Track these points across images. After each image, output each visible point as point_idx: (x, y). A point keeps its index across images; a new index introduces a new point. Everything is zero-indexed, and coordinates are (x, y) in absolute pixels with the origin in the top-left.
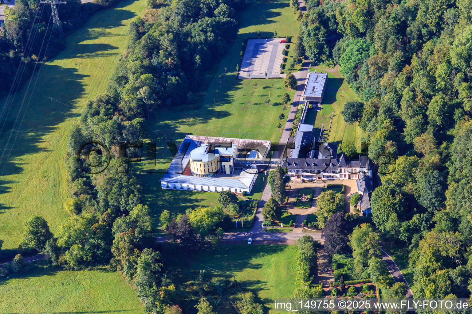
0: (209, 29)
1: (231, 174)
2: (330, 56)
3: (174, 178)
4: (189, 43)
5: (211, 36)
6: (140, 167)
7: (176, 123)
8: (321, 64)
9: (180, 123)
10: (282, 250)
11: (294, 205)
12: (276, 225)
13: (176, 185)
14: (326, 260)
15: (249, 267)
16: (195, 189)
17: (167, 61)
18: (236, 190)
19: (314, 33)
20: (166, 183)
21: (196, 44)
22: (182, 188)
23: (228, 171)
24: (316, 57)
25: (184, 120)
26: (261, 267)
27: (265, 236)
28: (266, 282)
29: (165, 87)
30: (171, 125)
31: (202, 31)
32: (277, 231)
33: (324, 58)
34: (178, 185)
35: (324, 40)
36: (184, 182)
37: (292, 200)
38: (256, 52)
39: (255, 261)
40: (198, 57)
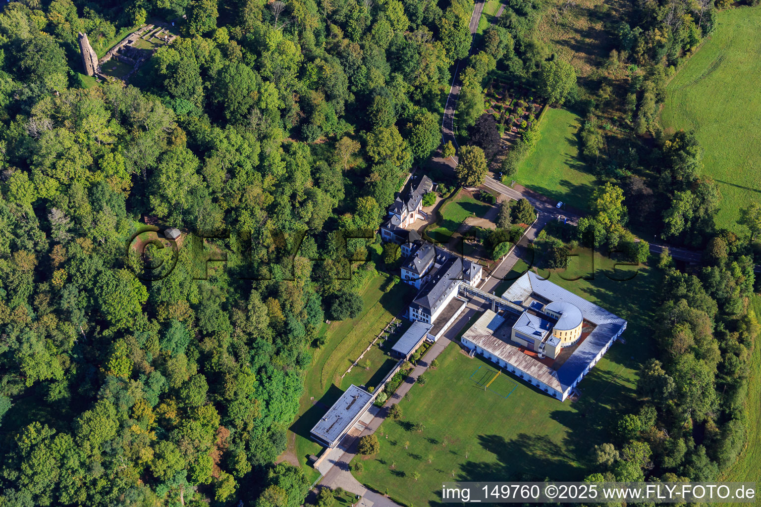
26: (562, 181)
28: (565, 163)
39: (564, 190)
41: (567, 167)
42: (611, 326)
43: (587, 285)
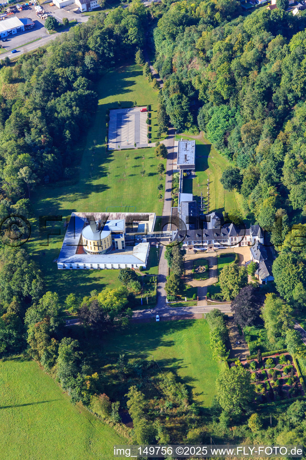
0: (73, 104)
1: (124, 250)
2: (195, 123)
3: (69, 258)
4: (56, 118)
5: (77, 110)
6: (32, 248)
7: (57, 200)
8: (186, 131)
9: (61, 199)
10: (191, 325)
11: (192, 277)
12: (180, 299)
13: (73, 264)
14: (236, 333)
15: (162, 345)
16: (92, 268)
17: (40, 139)
18: (133, 265)
19: (177, 102)
20: (62, 264)
21: (64, 119)
22: (78, 267)
23: (120, 247)
24: (181, 125)
25: (65, 196)
26: (174, 344)
27: (171, 312)
28: (182, 360)
29: (42, 165)
30: (54, 203)
31: (67, 105)
32: (182, 305)
33: (189, 125)
34: (75, 265)
35: (188, 108)
36: (80, 261)
37: (189, 272)
38: (120, 122)
39: (166, 338)
40: (68, 132)
42: (67, 256)
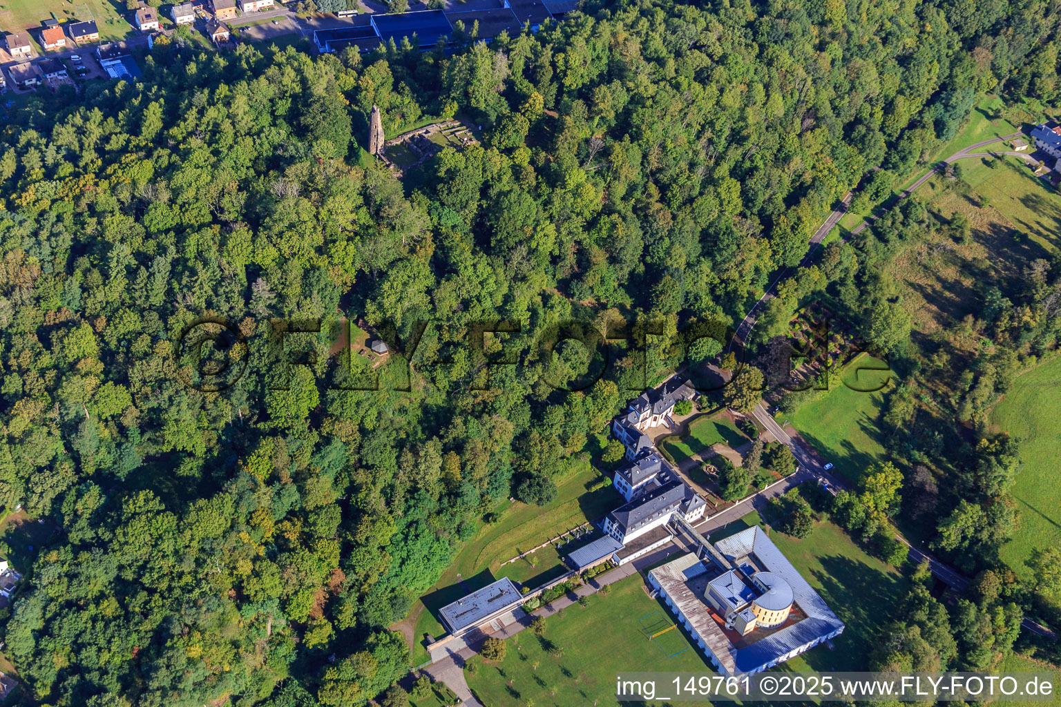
3: (824, 618)
41: (858, 427)
42: (823, 624)
43: (820, 568)
